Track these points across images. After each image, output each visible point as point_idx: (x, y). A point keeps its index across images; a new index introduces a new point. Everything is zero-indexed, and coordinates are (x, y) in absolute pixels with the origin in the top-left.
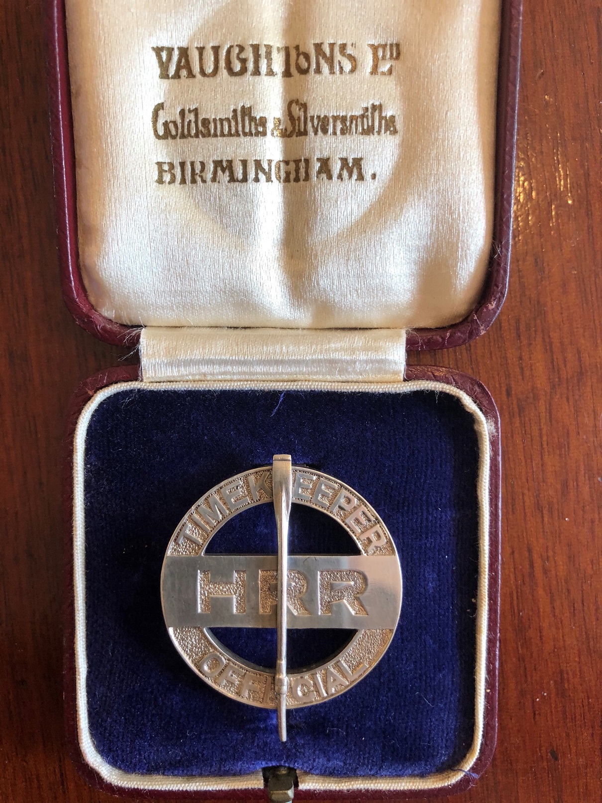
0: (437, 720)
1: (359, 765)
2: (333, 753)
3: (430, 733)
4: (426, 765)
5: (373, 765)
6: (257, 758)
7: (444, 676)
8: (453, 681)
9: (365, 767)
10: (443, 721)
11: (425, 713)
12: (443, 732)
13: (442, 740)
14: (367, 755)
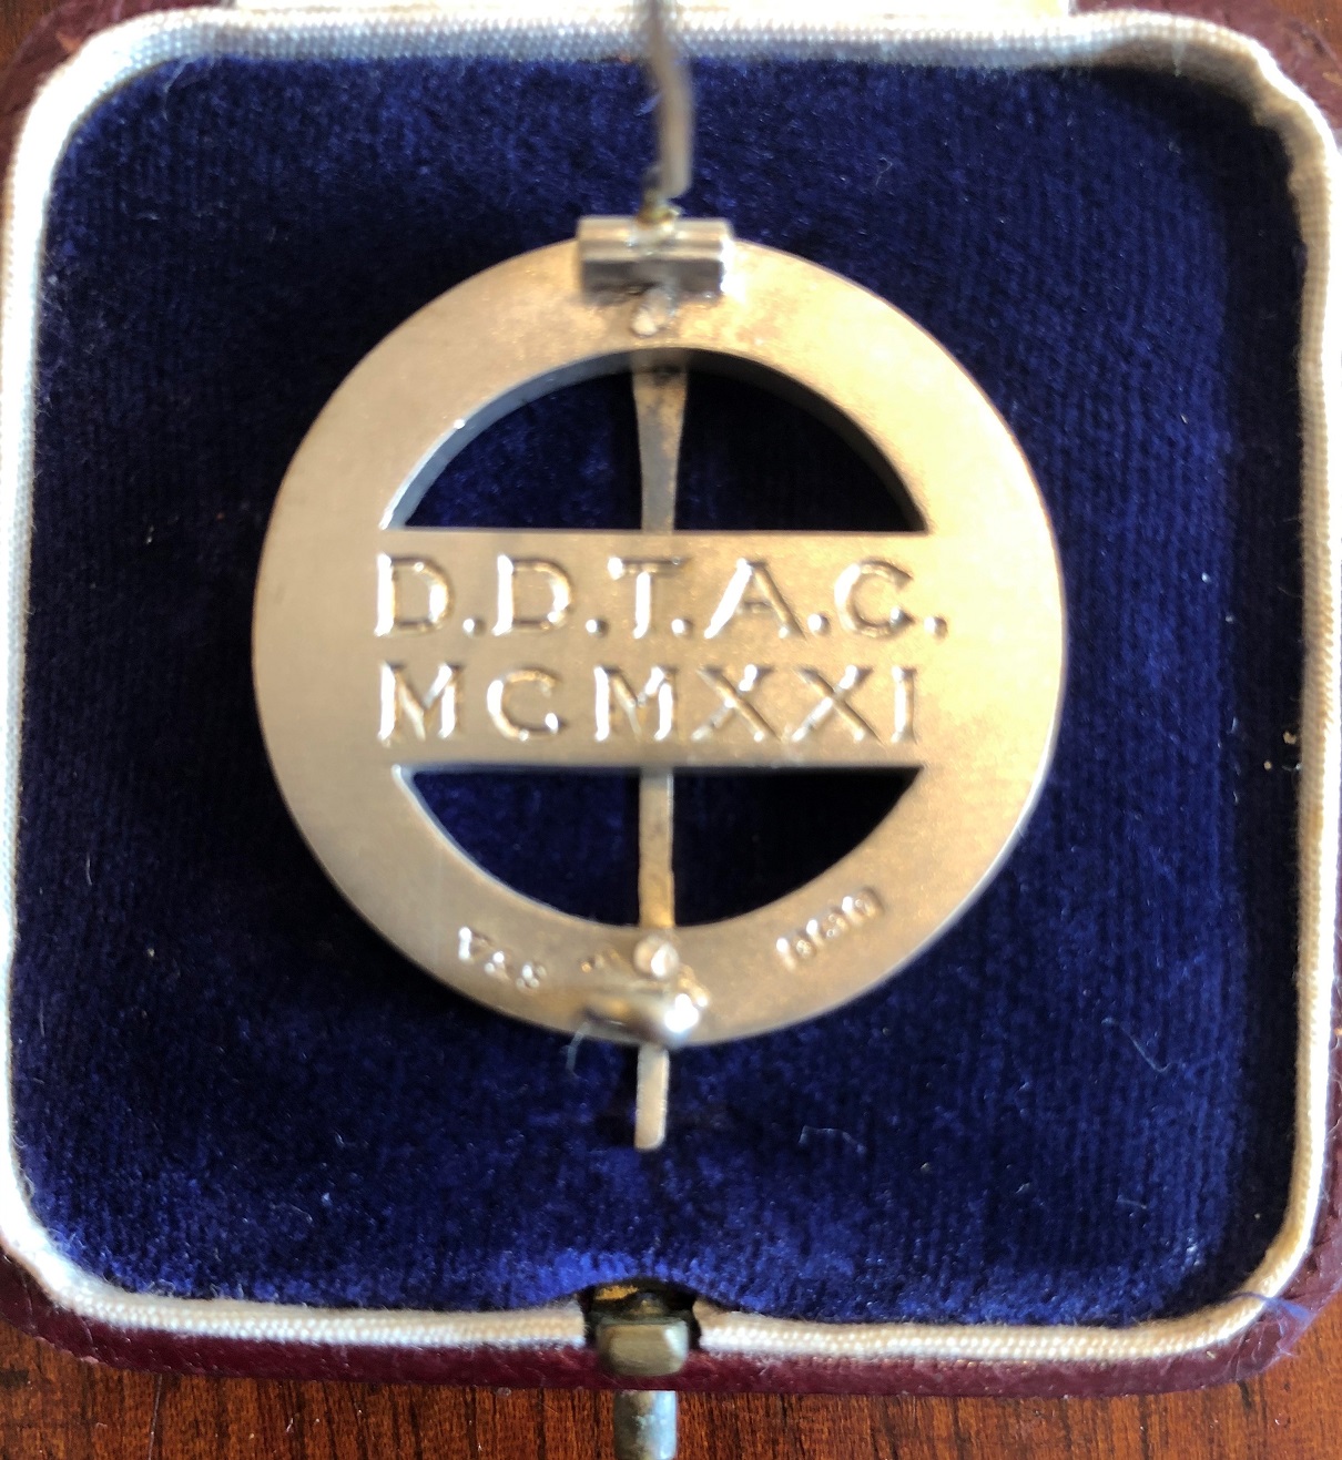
0: (1173, 1122)
1: (906, 1273)
2: (821, 1222)
3: (1150, 1165)
4: (1132, 1282)
5: (954, 1275)
6: (565, 1235)
7: (1196, 972)
8: (1225, 997)
9: (927, 1279)
10: (1193, 1129)
11: (1134, 1094)
12: (1190, 1165)
13: (1188, 1195)
14: (935, 1235)
